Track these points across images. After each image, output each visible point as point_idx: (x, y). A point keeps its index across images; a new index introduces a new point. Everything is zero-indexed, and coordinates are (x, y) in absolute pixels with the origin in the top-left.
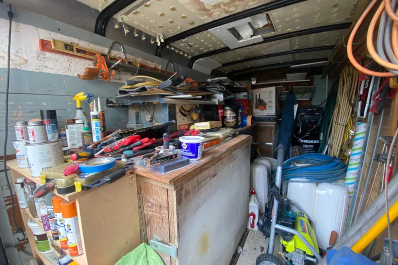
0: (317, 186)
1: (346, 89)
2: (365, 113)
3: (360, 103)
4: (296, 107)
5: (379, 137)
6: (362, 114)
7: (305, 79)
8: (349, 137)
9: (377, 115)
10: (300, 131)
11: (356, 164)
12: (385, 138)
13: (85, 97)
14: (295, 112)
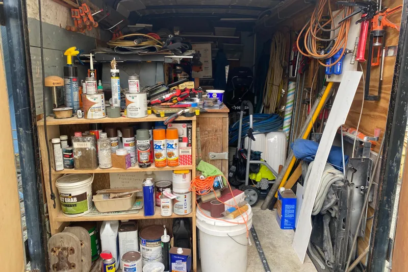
0: (266, 135)
1: (278, 54)
2: (296, 75)
3: (292, 67)
4: (227, 69)
5: (304, 88)
6: (293, 75)
7: (235, 36)
8: (281, 96)
9: (302, 75)
10: (234, 96)
11: (289, 114)
12: (307, 88)
13: (78, 52)
14: (227, 74)
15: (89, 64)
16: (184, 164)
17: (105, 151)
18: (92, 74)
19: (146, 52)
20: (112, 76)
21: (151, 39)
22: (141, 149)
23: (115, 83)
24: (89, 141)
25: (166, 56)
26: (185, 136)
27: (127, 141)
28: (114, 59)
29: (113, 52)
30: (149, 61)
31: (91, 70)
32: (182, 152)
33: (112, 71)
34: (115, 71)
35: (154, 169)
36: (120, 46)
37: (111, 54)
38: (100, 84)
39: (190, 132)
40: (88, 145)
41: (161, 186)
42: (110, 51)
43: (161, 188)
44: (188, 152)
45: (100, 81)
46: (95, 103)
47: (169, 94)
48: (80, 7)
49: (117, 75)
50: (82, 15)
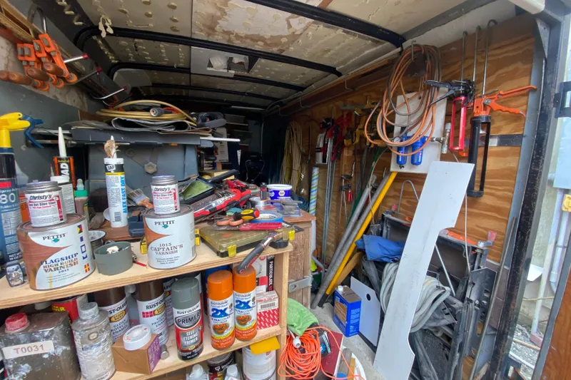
2: (327, 161)
3: (321, 153)
4: (239, 153)
6: (324, 162)
7: (243, 123)
8: (300, 179)
11: (314, 198)
13: (27, 124)
14: (239, 158)
15: (56, 146)
16: (265, 327)
17: (94, 349)
18: (64, 166)
19: (173, 130)
20: (107, 171)
21: (177, 112)
22: (184, 325)
23: (116, 184)
24: (47, 338)
25: (202, 138)
26: (264, 274)
27: (147, 307)
28: (112, 138)
29: (110, 128)
30: (174, 143)
31: (60, 159)
32: (262, 307)
33: (107, 160)
34: (113, 160)
35: (212, 354)
36: (122, 117)
37: (105, 130)
38: (80, 186)
39: (271, 267)
40: (48, 346)
41: (218, 362)
42: (103, 125)
43: (216, 366)
44: (273, 304)
45: (80, 181)
46: (58, 249)
47: (223, 199)
48: (35, 42)
49: (120, 168)
50: (39, 55)
